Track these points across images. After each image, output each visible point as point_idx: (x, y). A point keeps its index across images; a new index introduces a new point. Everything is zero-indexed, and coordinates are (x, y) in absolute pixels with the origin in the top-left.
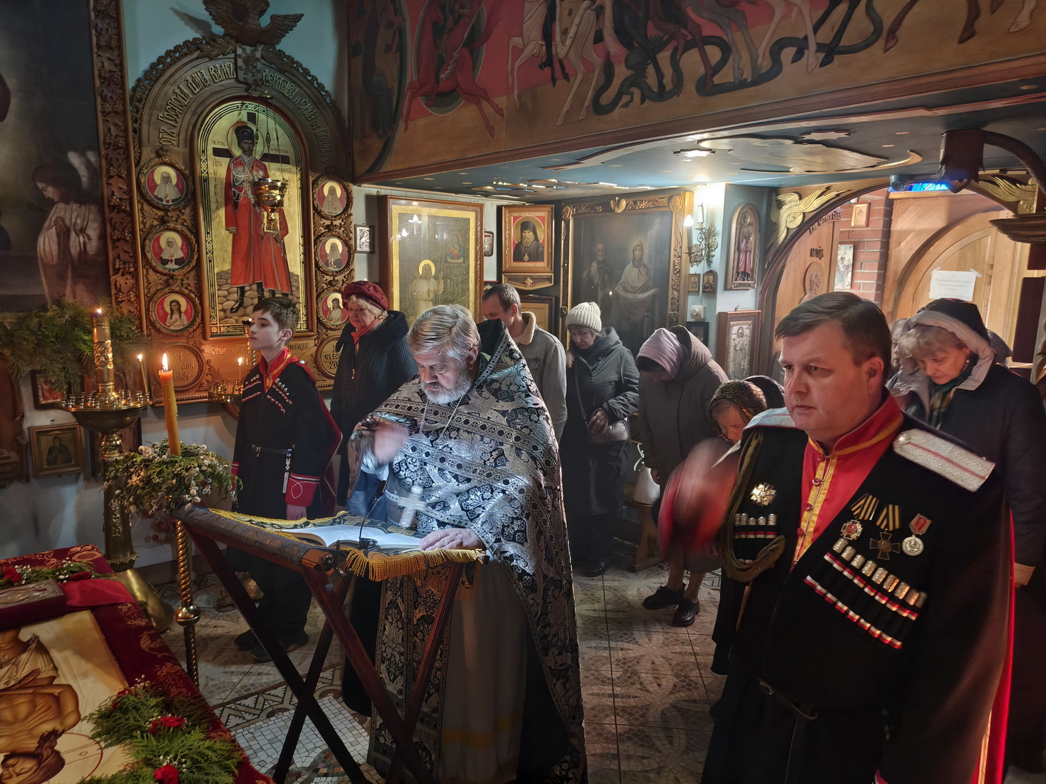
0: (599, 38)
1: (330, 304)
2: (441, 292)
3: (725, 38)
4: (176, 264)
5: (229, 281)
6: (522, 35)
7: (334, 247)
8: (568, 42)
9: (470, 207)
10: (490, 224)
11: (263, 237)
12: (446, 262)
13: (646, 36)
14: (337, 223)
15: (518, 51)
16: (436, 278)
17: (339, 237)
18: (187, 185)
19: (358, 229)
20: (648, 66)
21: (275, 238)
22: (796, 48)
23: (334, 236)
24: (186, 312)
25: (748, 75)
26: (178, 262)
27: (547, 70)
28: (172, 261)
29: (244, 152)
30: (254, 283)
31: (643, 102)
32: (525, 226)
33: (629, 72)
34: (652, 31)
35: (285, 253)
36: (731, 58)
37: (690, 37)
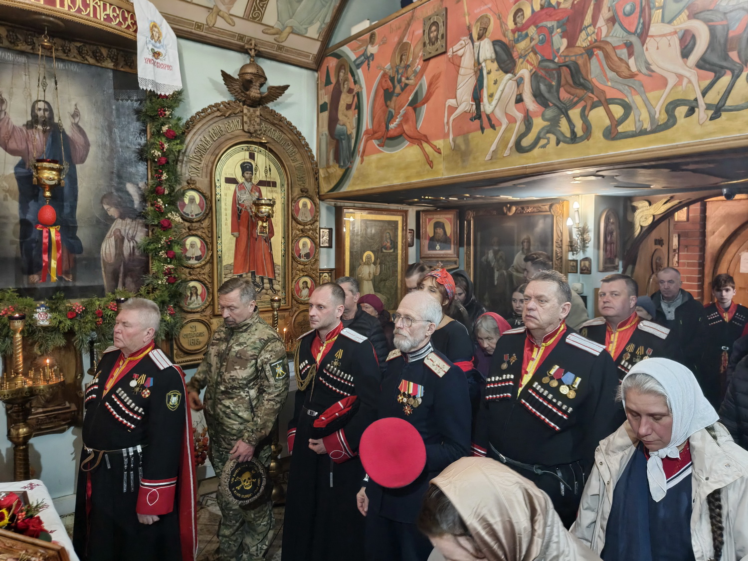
0: (519, 100)
1: (301, 285)
2: (378, 274)
3: (626, 100)
4: (196, 260)
5: (232, 271)
6: (456, 98)
7: (304, 245)
8: (494, 103)
9: (399, 213)
10: (412, 225)
11: (256, 239)
12: (382, 251)
13: (559, 99)
14: (307, 227)
15: (452, 109)
16: (375, 263)
17: (309, 237)
18: (207, 204)
19: (321, 230)
20: (561, 119)
21: (265, 240)
22: (687, 107)
23: (305, 236)
24: (201, 295)
25: (647, 126)
26: (198, 258)
27: (477, 122)
28: (193, 258)
29: (246, 180)
30: (249, 272)
31: (558, 144)
32: (438, 225)
33: (546, 123)
34: (564, 95)
35: (271, 250)
36: (632, 113)
37: (596, 99)
